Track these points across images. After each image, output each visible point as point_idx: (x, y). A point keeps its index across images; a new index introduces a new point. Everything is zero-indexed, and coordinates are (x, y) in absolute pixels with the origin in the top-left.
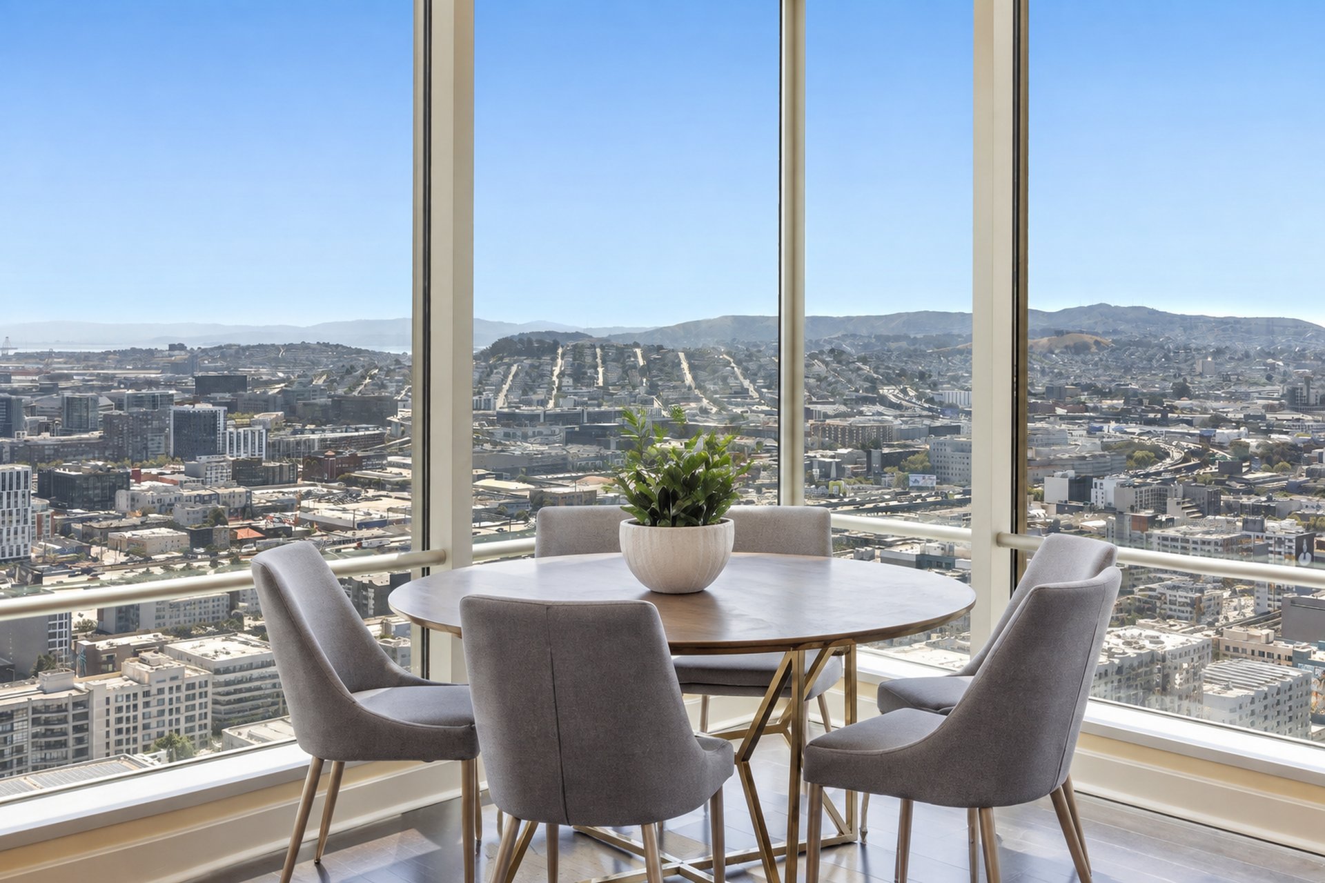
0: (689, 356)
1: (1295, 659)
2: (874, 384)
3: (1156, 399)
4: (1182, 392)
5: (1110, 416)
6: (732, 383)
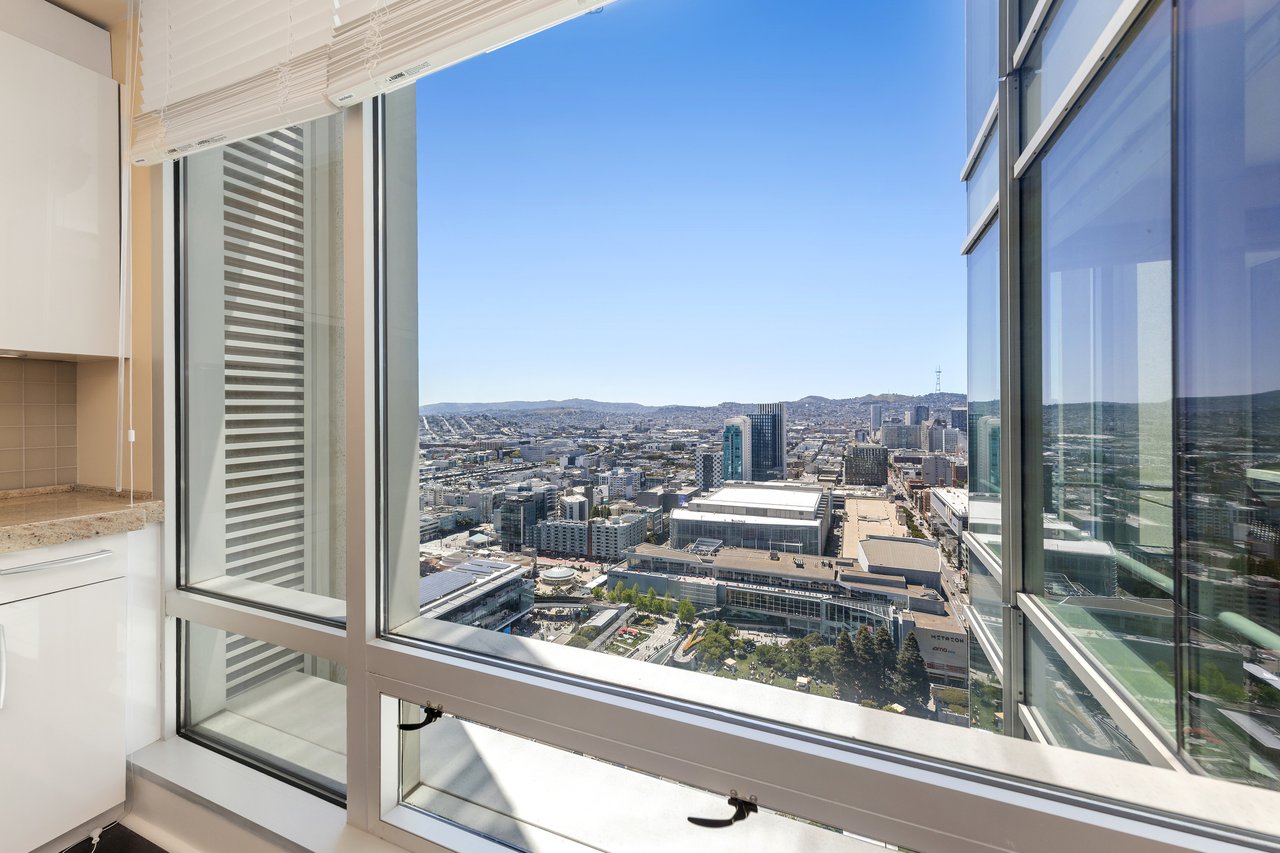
0: (427, 418)
1: (643, 512)
2: (499, 428)
3: (595, 430)
4: (603, 427)
5: (580, 436)
6: (444, 427)
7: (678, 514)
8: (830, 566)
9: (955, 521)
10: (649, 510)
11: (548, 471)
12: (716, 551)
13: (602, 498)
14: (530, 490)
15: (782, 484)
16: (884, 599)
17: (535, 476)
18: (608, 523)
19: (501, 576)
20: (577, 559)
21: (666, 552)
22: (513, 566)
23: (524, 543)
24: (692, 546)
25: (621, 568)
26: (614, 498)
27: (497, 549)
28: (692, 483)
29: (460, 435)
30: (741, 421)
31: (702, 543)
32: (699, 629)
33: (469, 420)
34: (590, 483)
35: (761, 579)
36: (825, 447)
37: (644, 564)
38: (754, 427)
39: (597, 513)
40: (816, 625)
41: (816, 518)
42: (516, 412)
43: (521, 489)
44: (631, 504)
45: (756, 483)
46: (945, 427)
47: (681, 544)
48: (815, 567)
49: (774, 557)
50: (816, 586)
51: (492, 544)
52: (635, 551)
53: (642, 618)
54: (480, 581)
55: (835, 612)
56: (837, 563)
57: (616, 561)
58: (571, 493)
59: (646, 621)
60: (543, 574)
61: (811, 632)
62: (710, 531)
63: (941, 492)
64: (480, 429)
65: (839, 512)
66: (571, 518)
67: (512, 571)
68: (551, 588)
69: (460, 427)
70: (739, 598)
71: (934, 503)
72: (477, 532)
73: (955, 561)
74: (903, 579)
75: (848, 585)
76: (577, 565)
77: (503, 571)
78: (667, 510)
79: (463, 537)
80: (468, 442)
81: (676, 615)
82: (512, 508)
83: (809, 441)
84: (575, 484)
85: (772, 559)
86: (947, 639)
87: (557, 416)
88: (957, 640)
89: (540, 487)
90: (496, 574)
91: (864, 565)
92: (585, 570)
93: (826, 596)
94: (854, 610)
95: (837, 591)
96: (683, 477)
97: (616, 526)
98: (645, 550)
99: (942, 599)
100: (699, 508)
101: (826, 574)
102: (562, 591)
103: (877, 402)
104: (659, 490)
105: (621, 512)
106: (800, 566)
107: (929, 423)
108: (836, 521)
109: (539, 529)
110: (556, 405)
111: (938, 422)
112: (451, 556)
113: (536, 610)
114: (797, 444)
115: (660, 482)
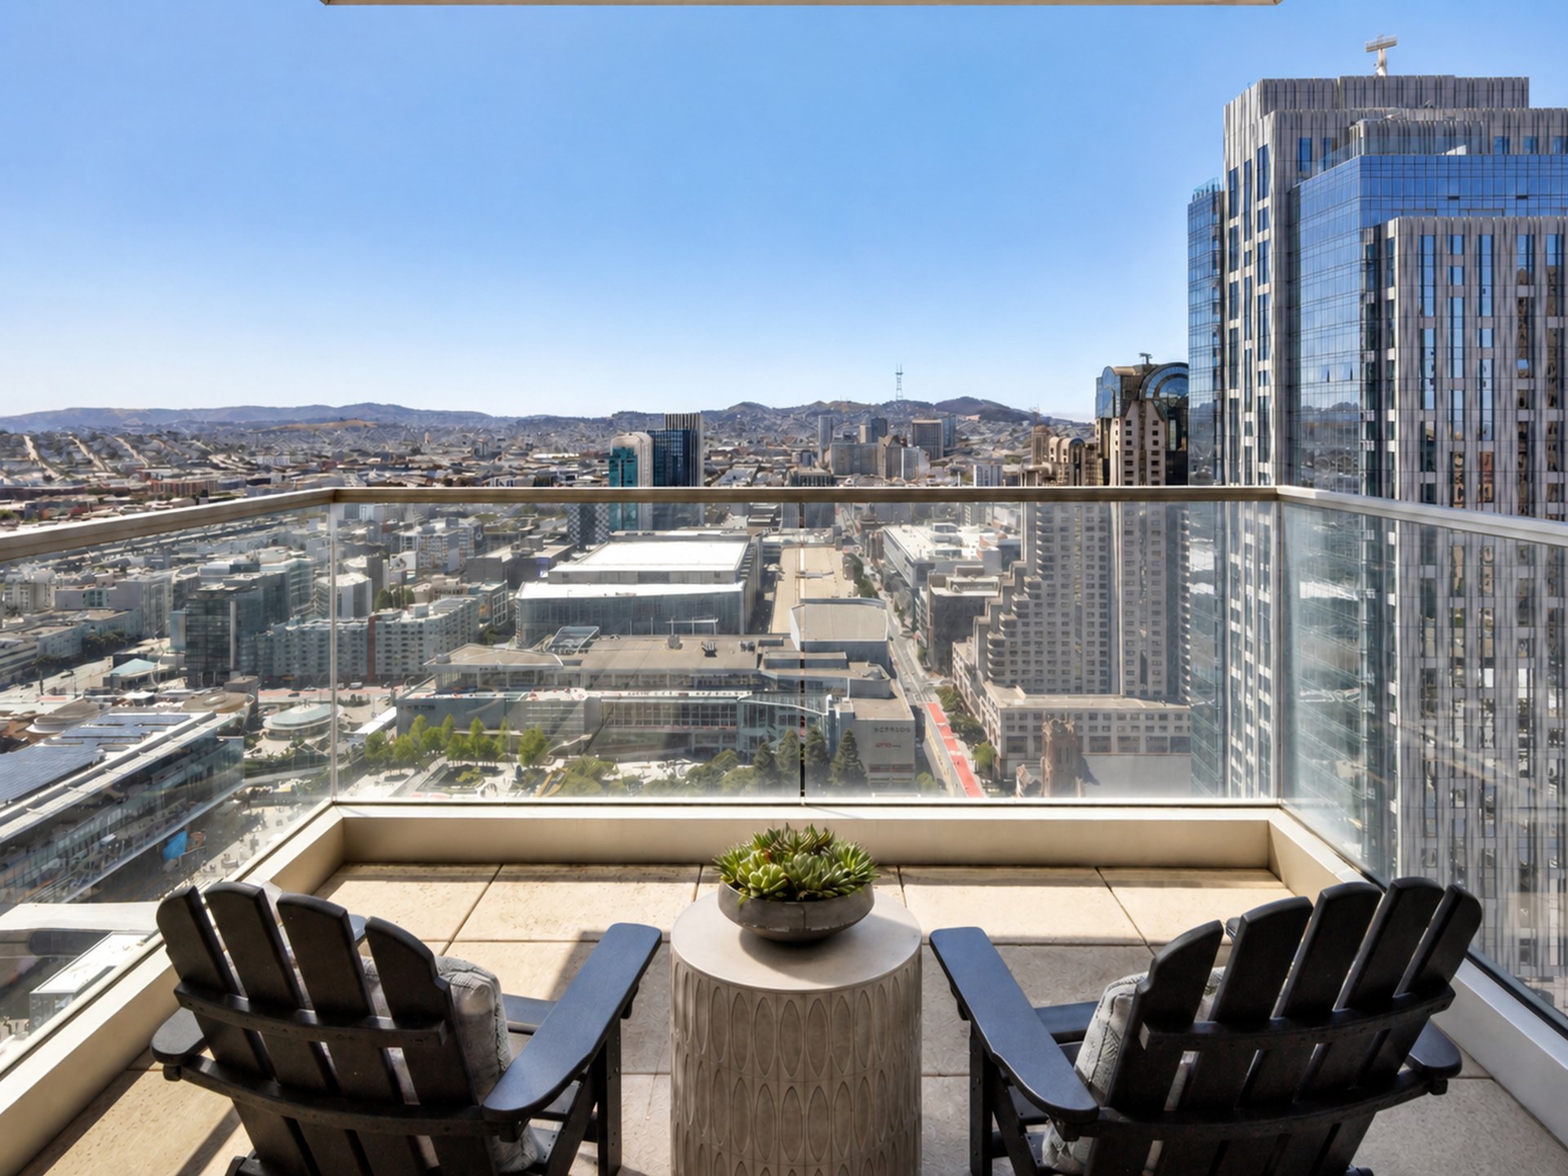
0: (34, 439)
1: (472, 592)
2: (205, 454)
3: (402, 457)
4: (416, 452)
5: (372, 467)
6: (78, 457)
7: (532, 591)
8: (752, 648)
9: (910, 570)
10: (484, 587)
11: (304, 531)
12: (588, 645)
13: (404, 574)
14: (258, 570)
15: (694, 533)
16: (820, 687)
17: (275, 543)
18: (407, 617)
19: (165, 740)
20: (346, 687)
21: (507, 655)
22: (196, 716)
23: (236, 669)
24: (550, 640)
25: (424, 692)
26: (422, 571)
27: (177, 685)
28: (563, 539)
29: (115, 470)
30: (637, 440)
31: (567, 636)
32: (555, 773)
33: (138, 442)
34: (381, 546)
35: (654, 680)
36: (759, 475)
37: (467, 681)
38: (656, 450)
39: (390, 601)
40: (732, 737)
41: (738, 580)
42: (245, 426)
43: (235, 569)
44: (451, 581)
45: (658, 533)
46: (905, 445)
47: (534, 638)
48: (733, 653)
49: (675, 645)
50: (732, 679)
51: (164, 677)
52: (448, 661)
53: (458, 771)
54: (112, 757)
55: (756, 714)
56: (762, 644)
57: (418, 680)
58: (343, 570)
59: (465, 776)
60: (269, 722)
61: (724, 749)
62: (582, 612)
63: (895, 531)
64: (160, 459)
65: (772, 568)
66: (340, 614)
67: (193, 726)
68: (287, 744)
69: (114, 454)
70: (622, 713)
71: (888, 547)
72: (131, 657)
73: (908, 621)
74: (844, 656)
75: (774, 674)
76: (346, 695)
77: (171, 730)
78: (515, 585)
79: (95, 672)
80: (132, 483)
81: (518, 757)
82: (214, 604)
83: (739, 469)
84: (355, 552)
85: (672, 647)
86: (892, 729)
87: (329, 433)
88: (902, 730)
89: (276, 563)
90: (156, 736)
91: (796, 639)
92: (358, 703)
93: (743, 694)
94: (783, 708)
95: (759, 684)
96: (549, 529)
97: (422, 620)
98: (469, 657)
99: (888, 678)
100: (566, 578)
101: (746, 661)
102: (306, 747)
103: (828, 412)
104: (505, 554)
105: (432, 595)
106: (711, 654)
107: (885, 441)
108: (769, 581)
109: (270, 640)
110: (332, 414)
111: (896, 438)
112: (58, 712)
113: (248, 790)
114: (723, 472)
115: (506, 540)
